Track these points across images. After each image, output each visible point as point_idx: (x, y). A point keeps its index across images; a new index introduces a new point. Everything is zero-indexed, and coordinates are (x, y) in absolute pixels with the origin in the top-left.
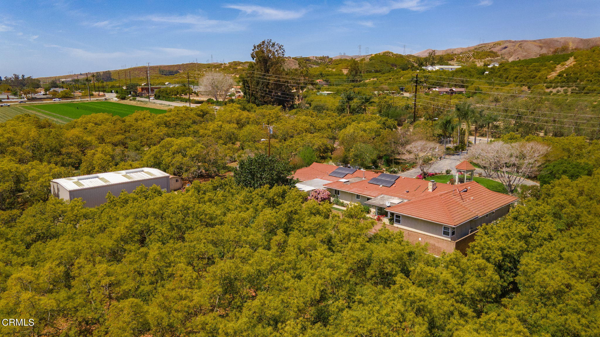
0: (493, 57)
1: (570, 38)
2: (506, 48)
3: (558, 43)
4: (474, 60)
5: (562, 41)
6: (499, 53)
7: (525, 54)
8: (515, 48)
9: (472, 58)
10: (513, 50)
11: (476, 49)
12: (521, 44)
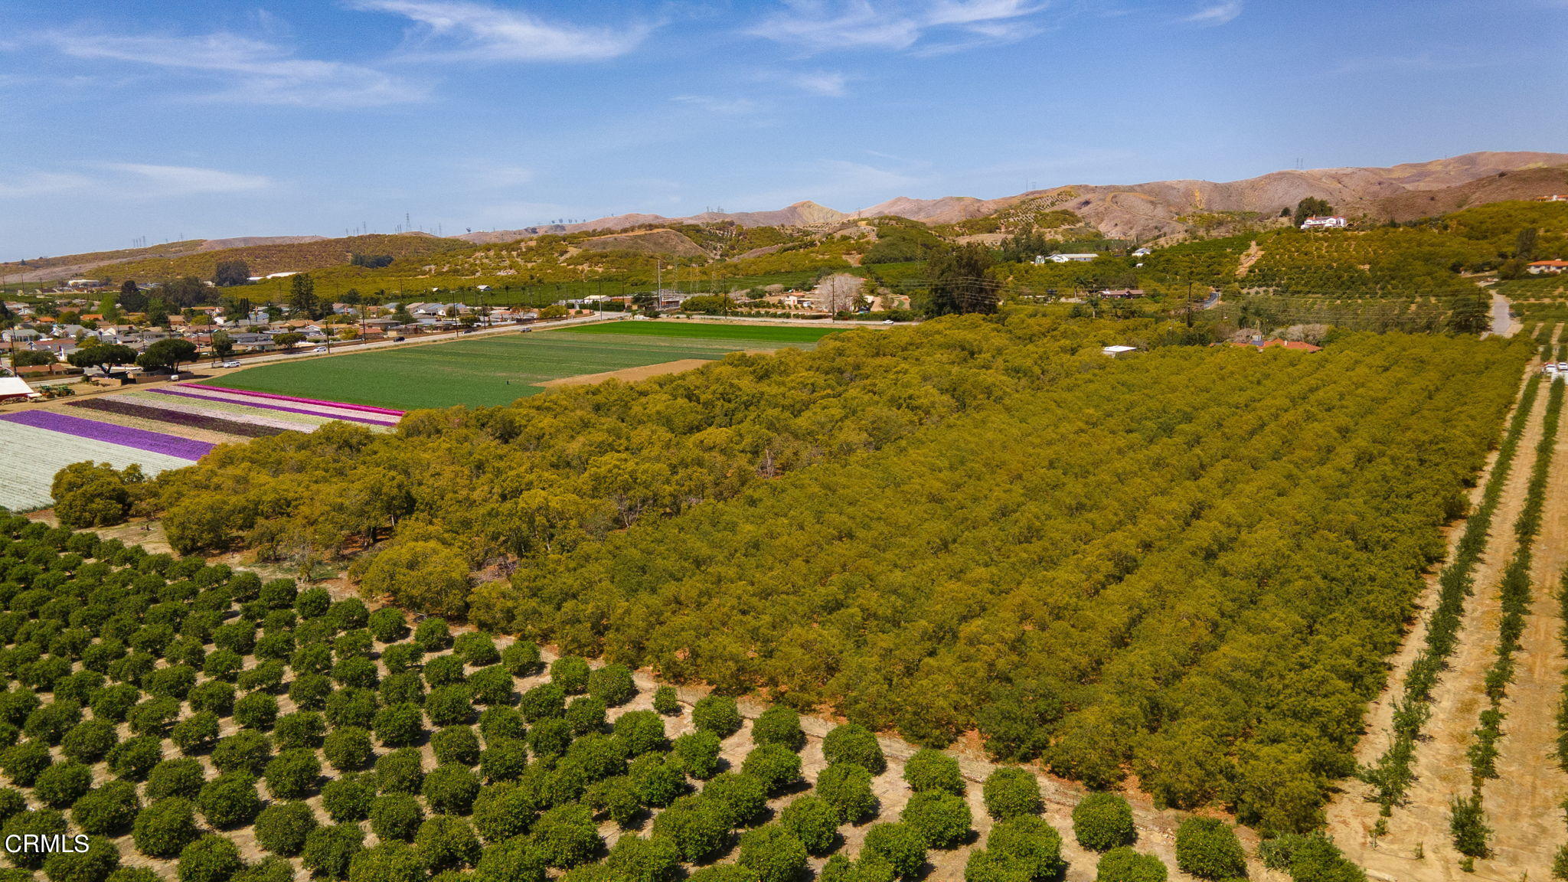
0: (1073, 223)
1: (1195, 183)
2: (1087, 203)
3: (1175, 192)
4: (1042, 230)
5: (1181, 187)
6: (1079, 213)
7: (1127, 216)
8: (1107, 205)
9: (1036, 226)
10: (1102, 209)
11: (1023, 202)
12: (1115, 197)
